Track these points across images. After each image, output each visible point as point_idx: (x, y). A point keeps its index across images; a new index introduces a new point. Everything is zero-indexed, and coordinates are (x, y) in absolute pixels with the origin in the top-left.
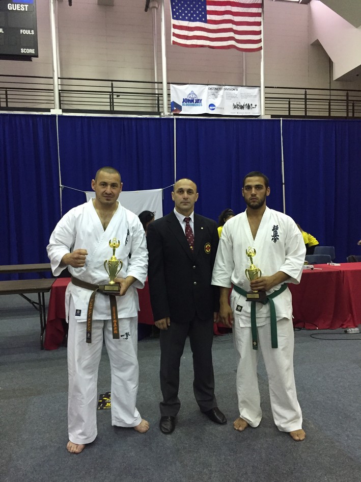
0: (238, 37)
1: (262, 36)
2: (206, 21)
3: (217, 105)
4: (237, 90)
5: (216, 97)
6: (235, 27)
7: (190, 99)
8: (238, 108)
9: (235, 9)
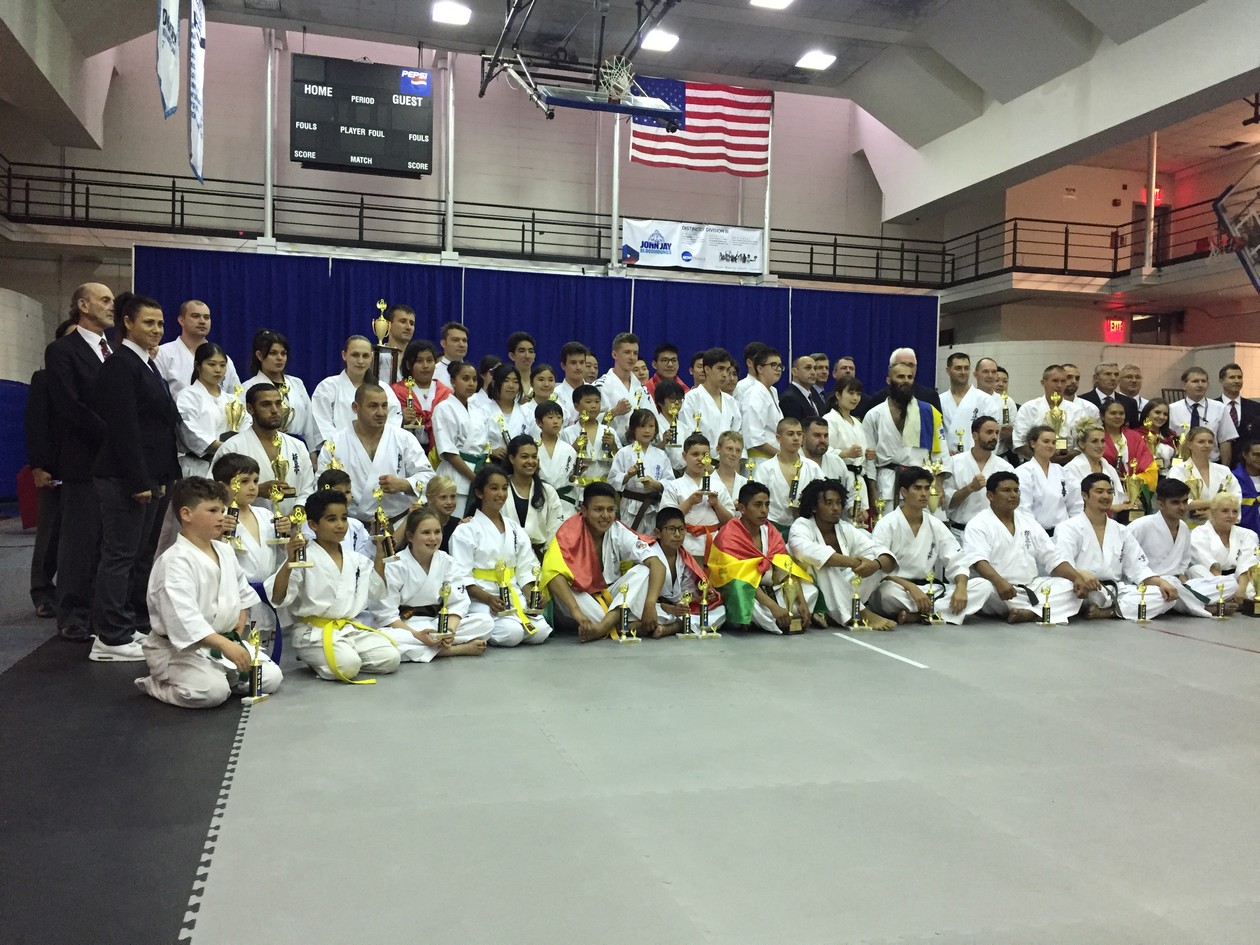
0: (732, 153)
1: (768, 154)
2: (685, 128)
3: (694, 254)
4: (727, 232)
5: (694, 241)
6: (728, 139)
7: (653, 242)
8: (728, 260)
9: (729, 111)
